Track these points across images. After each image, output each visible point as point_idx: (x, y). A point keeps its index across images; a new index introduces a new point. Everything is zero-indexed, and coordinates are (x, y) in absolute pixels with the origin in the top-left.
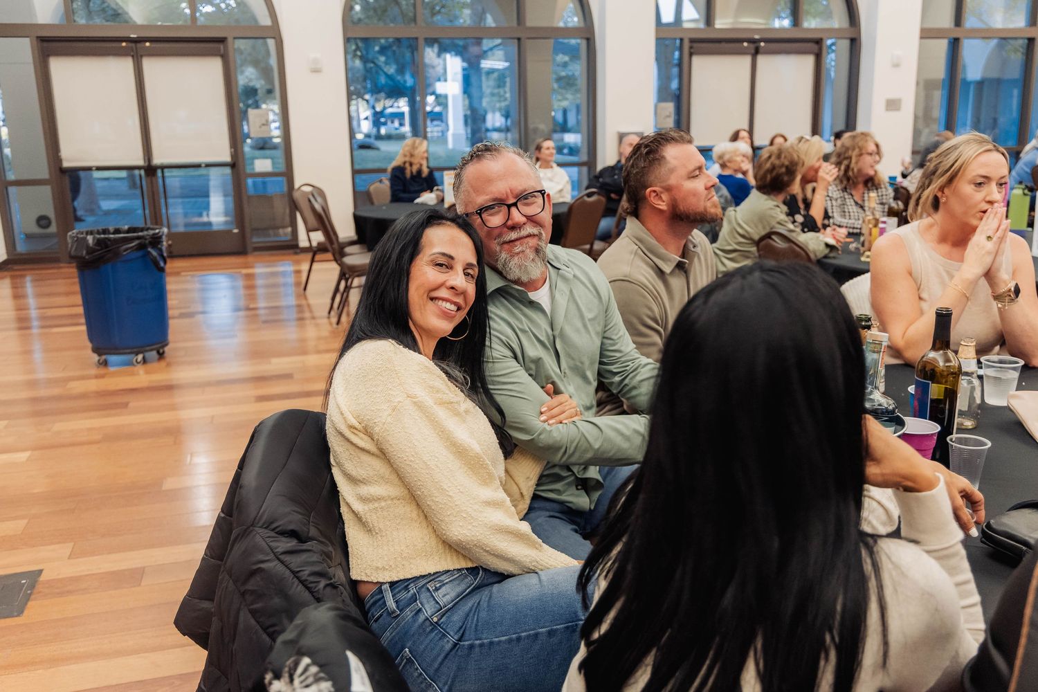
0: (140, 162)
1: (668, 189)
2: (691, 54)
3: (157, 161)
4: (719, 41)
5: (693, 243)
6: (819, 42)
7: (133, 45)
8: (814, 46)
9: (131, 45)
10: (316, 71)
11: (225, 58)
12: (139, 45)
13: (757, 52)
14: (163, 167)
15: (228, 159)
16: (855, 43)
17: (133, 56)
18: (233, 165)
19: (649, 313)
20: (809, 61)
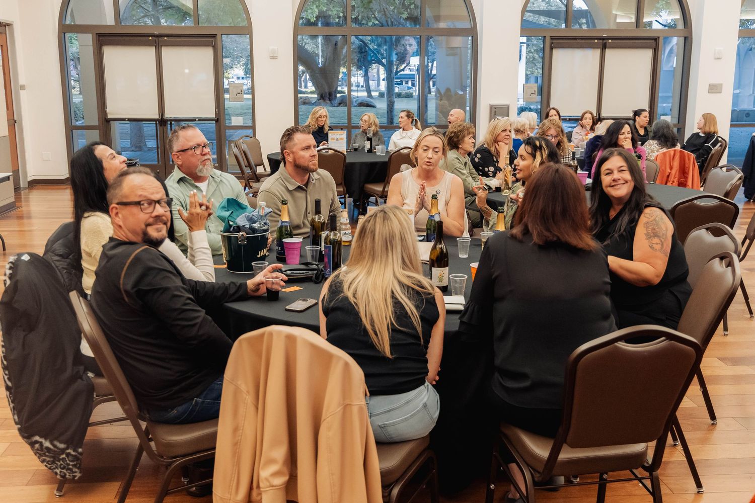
0: (156, 116)
1: (293, 153)
2: (552, 49)
3: (168, 115)
4: (575, 38)
5: (312, 178)
6: (656, 39)
7: (157, 39)
8: (653, 43)
9: (155, 38)
10: (273, 58)
11: (215, 47)
12: (160, 39)
13: (604, 47)
14: (171, 120)
15: (213, 116)
16: (687, 41)
17: (155, 46)
18: (217, 120)
19: (276, 207)
20: (648, 54)
